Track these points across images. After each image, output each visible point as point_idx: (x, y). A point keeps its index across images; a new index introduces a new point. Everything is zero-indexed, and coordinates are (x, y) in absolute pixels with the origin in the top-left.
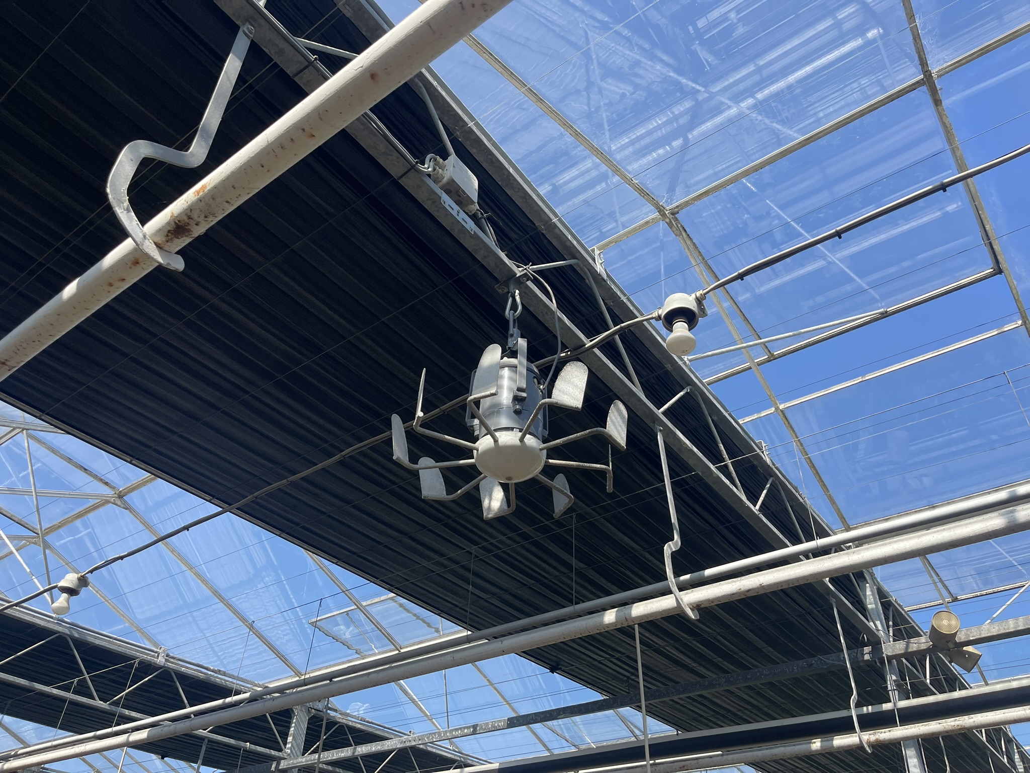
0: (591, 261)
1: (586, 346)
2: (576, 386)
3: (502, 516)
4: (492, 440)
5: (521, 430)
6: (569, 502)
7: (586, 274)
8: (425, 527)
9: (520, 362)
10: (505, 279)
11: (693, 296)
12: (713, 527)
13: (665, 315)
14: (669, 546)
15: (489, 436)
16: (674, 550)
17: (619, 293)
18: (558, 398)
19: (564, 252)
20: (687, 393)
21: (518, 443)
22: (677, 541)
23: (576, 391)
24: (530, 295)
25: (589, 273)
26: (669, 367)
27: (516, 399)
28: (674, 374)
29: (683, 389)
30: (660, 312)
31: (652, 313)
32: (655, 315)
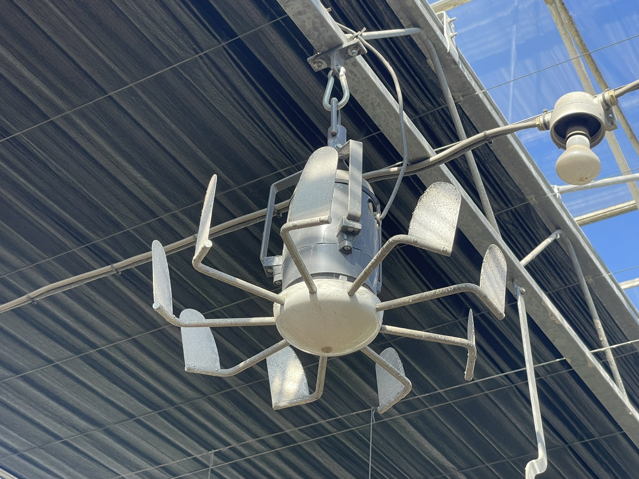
0: (438, 32)
1: (431, 159)
2: (444, 219)
3: (297, 407)
4: (306, 290)
5: (351, 279)
6: (405, 391)
7: (429, 51)
8: (131, 416)
9: (353, 177)
10: (325, 49)
11: (600, 97)
12: (566, 443)
13: (557, 122)
14: (533, 466)
15: (303, 284)
16: (539, 473)
17: (473, 84)
18: (418, 235)
19: (401, 15)
20: (555, 241)
21: (346, 297)
22: (542, 460)
23: (444, 226)
24: (359, 76)
25: (434, 50)
26: (532, 199)
27: (346, 232)
28: (538, 210)
29: (549, 234)
30: (548, 117)
31: (535, 118)
32: (539, 120)
